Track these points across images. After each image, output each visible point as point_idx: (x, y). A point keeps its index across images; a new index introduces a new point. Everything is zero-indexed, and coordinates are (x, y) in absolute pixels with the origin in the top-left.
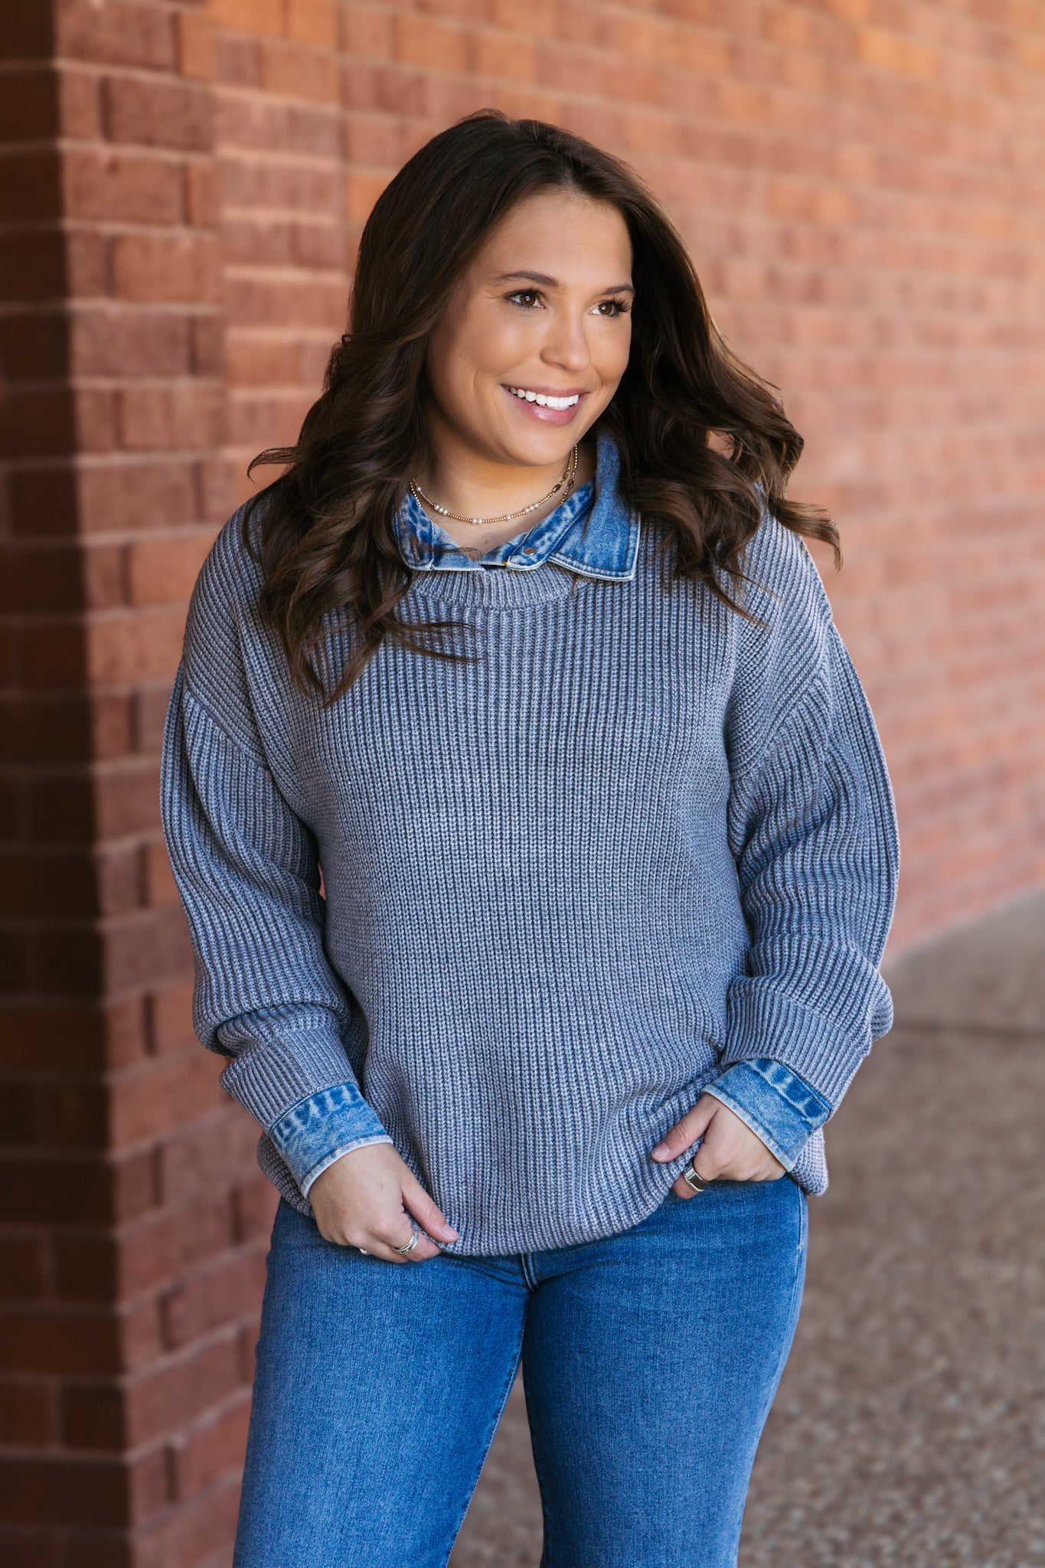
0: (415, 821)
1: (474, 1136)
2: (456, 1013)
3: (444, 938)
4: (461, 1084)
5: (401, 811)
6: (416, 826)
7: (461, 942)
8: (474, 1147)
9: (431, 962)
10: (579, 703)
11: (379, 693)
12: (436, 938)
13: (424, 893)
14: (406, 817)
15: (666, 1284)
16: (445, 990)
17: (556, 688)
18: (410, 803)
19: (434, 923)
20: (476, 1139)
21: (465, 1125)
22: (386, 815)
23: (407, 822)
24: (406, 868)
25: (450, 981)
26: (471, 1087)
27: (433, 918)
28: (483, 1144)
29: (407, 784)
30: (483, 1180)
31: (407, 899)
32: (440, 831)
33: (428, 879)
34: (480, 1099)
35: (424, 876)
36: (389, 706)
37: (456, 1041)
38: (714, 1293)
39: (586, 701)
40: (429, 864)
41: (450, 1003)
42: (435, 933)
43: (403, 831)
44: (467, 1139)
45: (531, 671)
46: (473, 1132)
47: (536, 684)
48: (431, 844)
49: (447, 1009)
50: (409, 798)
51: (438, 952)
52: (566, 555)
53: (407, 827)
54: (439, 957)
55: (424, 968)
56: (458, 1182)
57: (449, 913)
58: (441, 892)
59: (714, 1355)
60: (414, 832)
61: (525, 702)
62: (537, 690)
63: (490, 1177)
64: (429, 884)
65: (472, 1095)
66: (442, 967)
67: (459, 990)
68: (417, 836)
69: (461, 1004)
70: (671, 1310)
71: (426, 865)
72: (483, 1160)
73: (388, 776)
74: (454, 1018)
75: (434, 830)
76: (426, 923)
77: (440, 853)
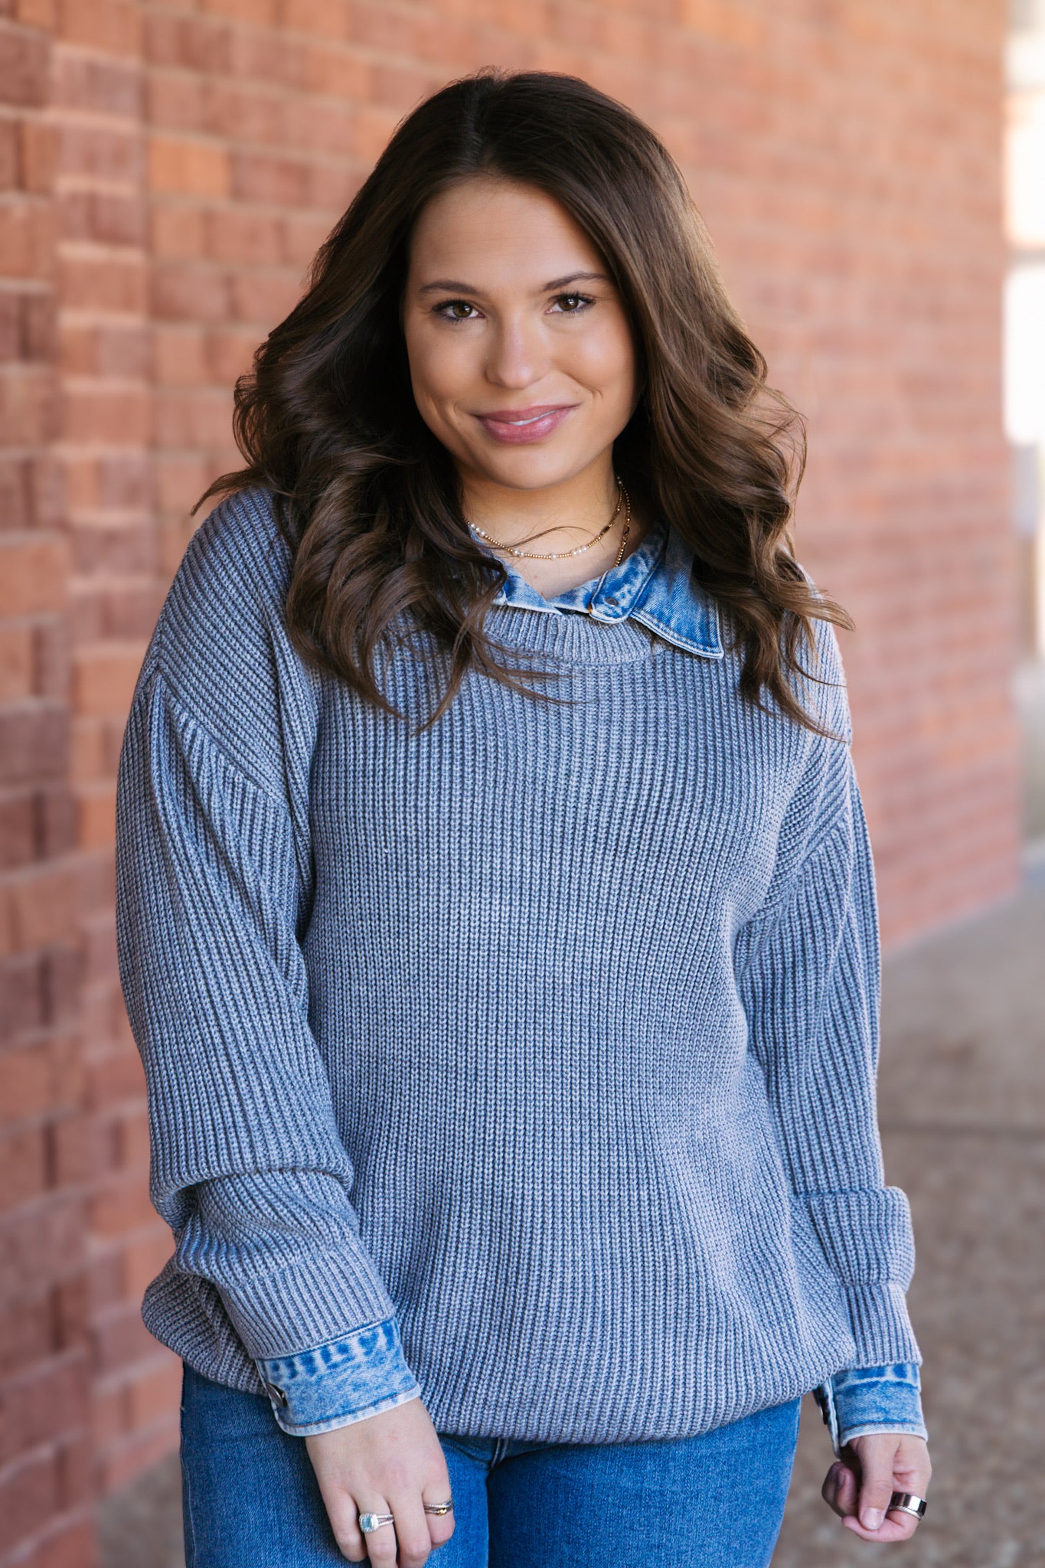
0: (462, 906)
1: (474, 1292)
2: (477, 1142)
3: (476, 1050)
4: (470, 1228)
5: (447, 892)
6: (462, 912)
7: (496, 1057)
8: (472, 1305)
9: (456, 1078)
10: (662, 785)
11: (440, 746)
12: (466, 1049)
13: (460, 994)
14: (453, 900)
15: (674, 1459)
16: (468, 1113)
17: (637, 765)
18: (460, 883)
19: (467, 1031)
20: (476, 1296)
21: (465, 1277)
22: (428, 894)
23: (452, 906)
24: (443, 960)
25: (475, 1103)
26: (481, 1234)
27: (467, 1025)
28: (483, 1303)
29: (460, 860)
30: (476, 1345)
31: (438, 999)
32: (490, 921)
33: (468, 977)
34: (490, 1251)
35: (463, 973)
36: (451, 764)
37: (472, 1176)
38: (726, 1468)
39: (670, 785)
40: (471, 959)
41: (472, 1128)
42: (466, 1043)
43: (446, 916)
44: (465, 1294)
45: (608, 741)
46: (474, 1287)
47: (613, 758)
48: (477, 936)
49: (467, 1136)
50: (460, 877)
51: (466, 1067)
52: (651, 613)
53: (452, 911)
54: (466, 1073)
55: (446, 1083)
56: (444, 1342)
57: (487, 1021)
58: (480, 995)
59: (725, 1540)
60: (459, 919)
61: (599, 777)
62: (614, 765)
63: (487, 1343)
64: (467, 983)
65: (480, 1244)
66: (469, 1084)
67: (485, 1115)
68: (462, 924)
69: (485, 1132)
70: (679, 1490)
71: (468, 960)
72: (480, 1321)
73: (438, 847)
74: (474, 1149)
75: (483, 919)
76: (456, 1030)
77: (486, 947)
